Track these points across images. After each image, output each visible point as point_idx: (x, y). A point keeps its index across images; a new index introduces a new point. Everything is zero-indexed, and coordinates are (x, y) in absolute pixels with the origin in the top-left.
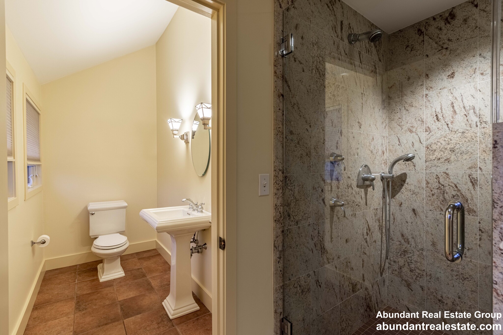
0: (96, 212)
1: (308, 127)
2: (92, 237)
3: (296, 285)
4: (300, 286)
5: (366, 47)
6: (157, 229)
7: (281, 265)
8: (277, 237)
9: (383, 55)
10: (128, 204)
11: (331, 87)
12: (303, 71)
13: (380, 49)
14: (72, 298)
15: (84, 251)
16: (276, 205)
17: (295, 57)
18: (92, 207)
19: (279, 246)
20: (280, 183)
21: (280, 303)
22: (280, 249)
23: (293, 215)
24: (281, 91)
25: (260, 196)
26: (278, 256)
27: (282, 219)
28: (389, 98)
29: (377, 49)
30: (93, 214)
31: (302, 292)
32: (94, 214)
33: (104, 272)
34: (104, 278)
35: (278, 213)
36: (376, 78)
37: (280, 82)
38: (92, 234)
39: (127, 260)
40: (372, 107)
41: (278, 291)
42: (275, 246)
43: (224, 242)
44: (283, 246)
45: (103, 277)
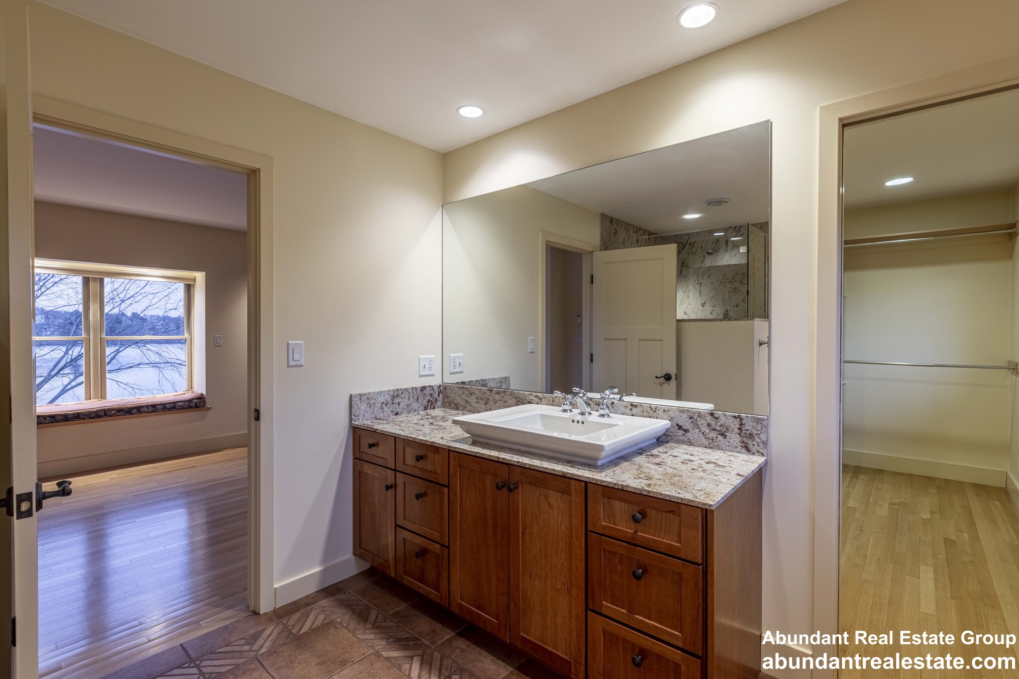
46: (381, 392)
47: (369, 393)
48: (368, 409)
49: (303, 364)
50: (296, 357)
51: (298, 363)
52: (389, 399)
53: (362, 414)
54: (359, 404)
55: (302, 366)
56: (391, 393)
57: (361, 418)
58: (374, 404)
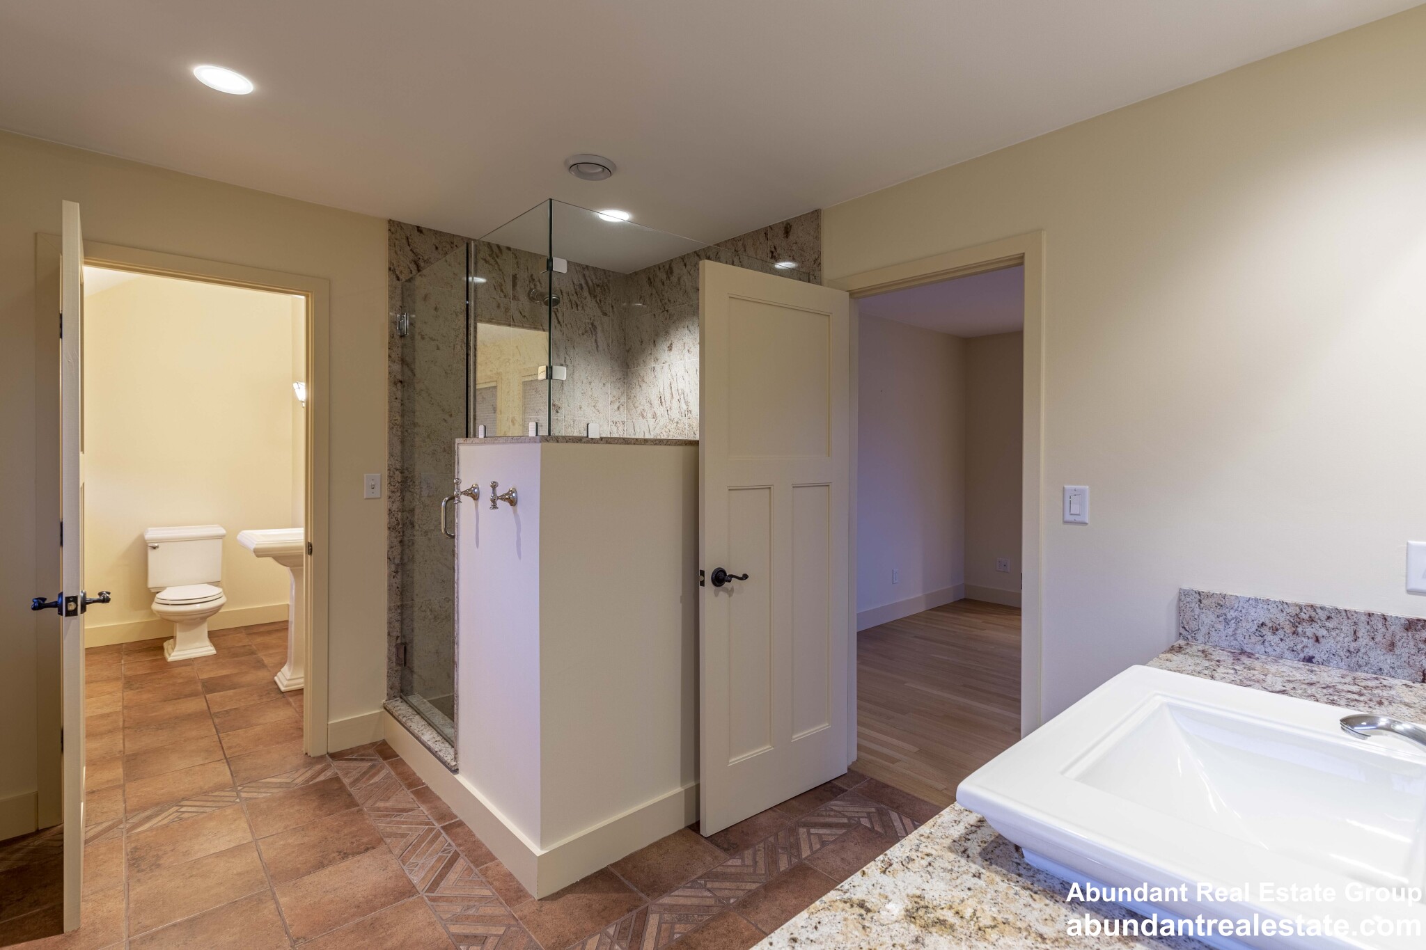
0: (160, 544)
1: (446, 417)
2: (153, 591)
3: (424, 608)
4: (431, 610)
5: (570, 301)
6: (255, 552)
7: (398, 580)
8: (392, 547)
9: (612, 306)
10: (226, 530)
11: (492, 363)
12: (438, 349)
13: (605, 299)
14: (117, 679)
15: (137, 618)
16: (389, 510)
17: (423, 333)
18: (152, 534)
19: (394, 558)
20: (397, 484)
21: (397, 625)
22: (397, 561)
23: (419, 523)
24: (399, 377)
25: (366, 499)
26: (393, 569)
27: (400, 526)
28: (628, 366)
29: (598, 299)
30: (154, 548)
31: (435, 618)
32: (157, 547)
33: (175, 646)
34: (175, 654)
35: (394, 520)
36: (596, 341)
37: (397, 367)
38: (151, 584)
39: (224, 635)
40: (585, 381)
41: (393, 611)
42: (389, 558)
43: (311, 546)
44: (402, 559)
45: (173, 654)
46: (1256, 600)
47: (1224, 597)
48: (1218, 626)
49: (1087, 522)
50: (1075, 509)
51: (1078, 519)
52: (1282, 619)
53: (1204, 630)
54: (1197, 611)
55: (1086, 524)
56: (1294, 611)
57: (1200, 637)
58: (1238, 621)
